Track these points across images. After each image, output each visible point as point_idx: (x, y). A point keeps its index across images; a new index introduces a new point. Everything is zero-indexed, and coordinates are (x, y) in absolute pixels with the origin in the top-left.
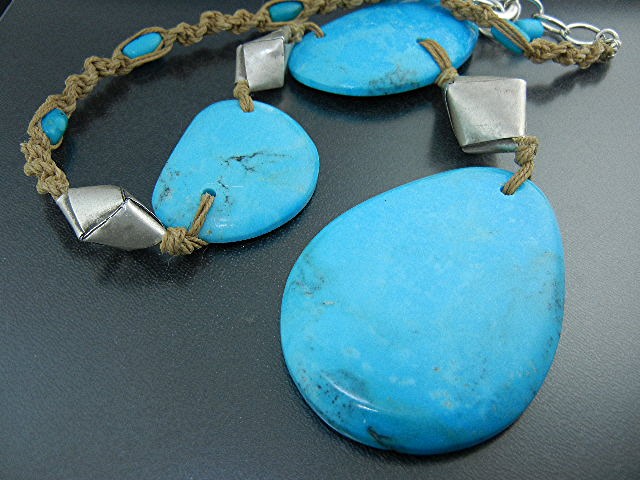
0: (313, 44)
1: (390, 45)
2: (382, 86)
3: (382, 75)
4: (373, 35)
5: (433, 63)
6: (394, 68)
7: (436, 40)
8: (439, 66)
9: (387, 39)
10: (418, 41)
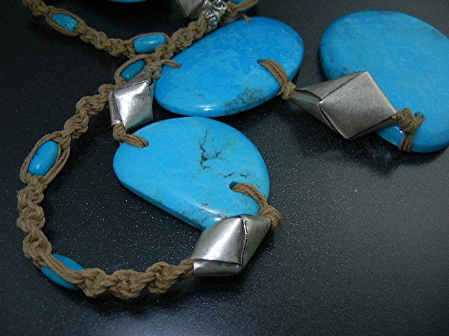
0: (172, 76)
1: (236, 68)
2: (235, 106)
3: (234, 97)
4: (221, 61)
5: (273, 80)
6: (243, 89)
7: (273, 59)
8: (278, 83)
9: (233, 64)
10: (259, 62)
